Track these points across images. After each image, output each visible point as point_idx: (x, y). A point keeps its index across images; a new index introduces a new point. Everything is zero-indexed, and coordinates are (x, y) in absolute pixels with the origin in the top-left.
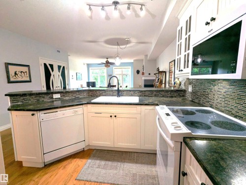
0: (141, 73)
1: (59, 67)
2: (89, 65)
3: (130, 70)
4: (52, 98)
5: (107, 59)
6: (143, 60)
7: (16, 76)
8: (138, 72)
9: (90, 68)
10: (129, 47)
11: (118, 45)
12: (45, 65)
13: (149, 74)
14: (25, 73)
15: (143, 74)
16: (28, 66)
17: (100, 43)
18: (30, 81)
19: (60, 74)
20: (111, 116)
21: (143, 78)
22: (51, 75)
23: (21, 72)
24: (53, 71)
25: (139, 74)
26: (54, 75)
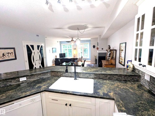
0: (96, 47)
1: (38, 46)
2: (61, 42)
3: (88, 45)
4: (19, 81)
5: (72, 38)
6: (98, 38)
7: (4, 56)
8: (94, 47)
9: (62, 44)
10: (87, 31)
11: (78, 29)
12: (27, 46)
13: (102, 49)
14: (12, 54)
15: (98, 49)
16: (14, 48)
17: (65, 29)
18: (16, 59)
19: (39, 51)
20: (66, 105)
21: (98, 52)
22: (32, 52)
23: (8, 53)
24: (33, 49)
25: (94, 48)
26: (34, 53)
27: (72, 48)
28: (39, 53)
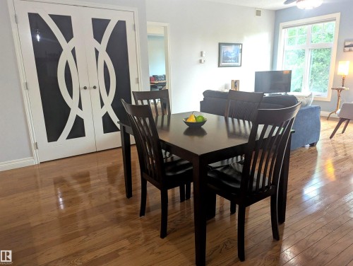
9: (281, 26)
12: (35, 18)
19: (101, 46)
22: (61, 50)
26: (73, 51)
28: (105, 57)
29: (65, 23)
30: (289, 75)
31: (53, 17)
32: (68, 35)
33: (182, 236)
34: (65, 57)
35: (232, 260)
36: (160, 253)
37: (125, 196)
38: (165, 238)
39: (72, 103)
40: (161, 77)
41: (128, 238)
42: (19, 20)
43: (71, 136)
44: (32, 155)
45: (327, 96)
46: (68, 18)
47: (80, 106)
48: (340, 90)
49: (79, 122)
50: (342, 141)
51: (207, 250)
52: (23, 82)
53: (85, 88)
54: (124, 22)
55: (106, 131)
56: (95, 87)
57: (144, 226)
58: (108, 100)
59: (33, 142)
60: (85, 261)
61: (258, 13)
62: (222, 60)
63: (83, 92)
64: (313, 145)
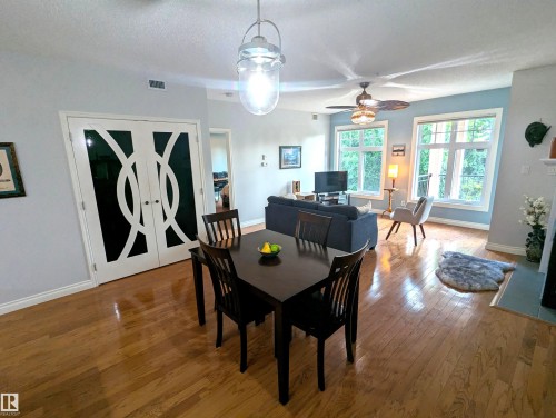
8: (534, 133)
9: (336, 129)
12: (92, 135)
16: (7, 146)
19: (164, 160)
25: (538, 147)
26: (134, 167)
27: (383, 148)
28: (167, 170)
29: (124, 139)
30: (345, 174)
31: (112, 133)
32: (128, 151)
33: (261, 368)
34: (125, 173)
35: (313, 391)
36: (242, 391)
37: (197, 322)
38: (246, 372)
39: (133, 219)
40: (221, 174)
41: (207, 375)
42: (73, 138)
43: (132, 254)
44: (89, 278)
45: (379, 195)
46: (128, 134)
47: (142, 222)
48: (391, 191)
49: (141, 238)
50: (396, 243)
51: (290, 379)
52: (79, 201)
53: (147, 203)
54: (187, 135)
55: (169, 245)
56: (157, 202)
57: (222, 359)
58: (172, 212)
59: (90, 265)
60: (165, 409)
61: (315, 117)
62: (283, 163)
63: (144, 207)
64: (372, 248)
